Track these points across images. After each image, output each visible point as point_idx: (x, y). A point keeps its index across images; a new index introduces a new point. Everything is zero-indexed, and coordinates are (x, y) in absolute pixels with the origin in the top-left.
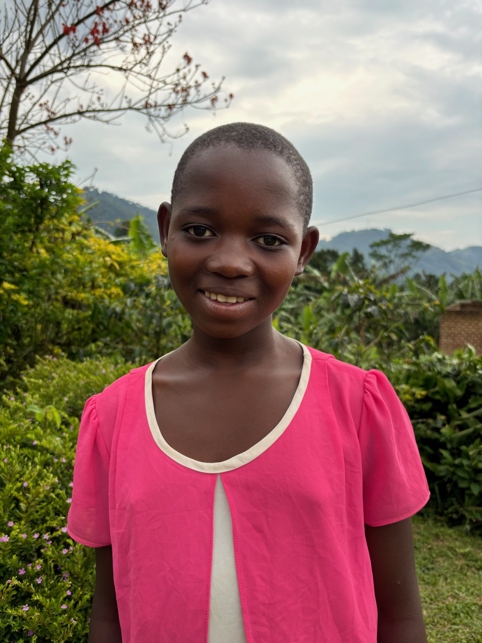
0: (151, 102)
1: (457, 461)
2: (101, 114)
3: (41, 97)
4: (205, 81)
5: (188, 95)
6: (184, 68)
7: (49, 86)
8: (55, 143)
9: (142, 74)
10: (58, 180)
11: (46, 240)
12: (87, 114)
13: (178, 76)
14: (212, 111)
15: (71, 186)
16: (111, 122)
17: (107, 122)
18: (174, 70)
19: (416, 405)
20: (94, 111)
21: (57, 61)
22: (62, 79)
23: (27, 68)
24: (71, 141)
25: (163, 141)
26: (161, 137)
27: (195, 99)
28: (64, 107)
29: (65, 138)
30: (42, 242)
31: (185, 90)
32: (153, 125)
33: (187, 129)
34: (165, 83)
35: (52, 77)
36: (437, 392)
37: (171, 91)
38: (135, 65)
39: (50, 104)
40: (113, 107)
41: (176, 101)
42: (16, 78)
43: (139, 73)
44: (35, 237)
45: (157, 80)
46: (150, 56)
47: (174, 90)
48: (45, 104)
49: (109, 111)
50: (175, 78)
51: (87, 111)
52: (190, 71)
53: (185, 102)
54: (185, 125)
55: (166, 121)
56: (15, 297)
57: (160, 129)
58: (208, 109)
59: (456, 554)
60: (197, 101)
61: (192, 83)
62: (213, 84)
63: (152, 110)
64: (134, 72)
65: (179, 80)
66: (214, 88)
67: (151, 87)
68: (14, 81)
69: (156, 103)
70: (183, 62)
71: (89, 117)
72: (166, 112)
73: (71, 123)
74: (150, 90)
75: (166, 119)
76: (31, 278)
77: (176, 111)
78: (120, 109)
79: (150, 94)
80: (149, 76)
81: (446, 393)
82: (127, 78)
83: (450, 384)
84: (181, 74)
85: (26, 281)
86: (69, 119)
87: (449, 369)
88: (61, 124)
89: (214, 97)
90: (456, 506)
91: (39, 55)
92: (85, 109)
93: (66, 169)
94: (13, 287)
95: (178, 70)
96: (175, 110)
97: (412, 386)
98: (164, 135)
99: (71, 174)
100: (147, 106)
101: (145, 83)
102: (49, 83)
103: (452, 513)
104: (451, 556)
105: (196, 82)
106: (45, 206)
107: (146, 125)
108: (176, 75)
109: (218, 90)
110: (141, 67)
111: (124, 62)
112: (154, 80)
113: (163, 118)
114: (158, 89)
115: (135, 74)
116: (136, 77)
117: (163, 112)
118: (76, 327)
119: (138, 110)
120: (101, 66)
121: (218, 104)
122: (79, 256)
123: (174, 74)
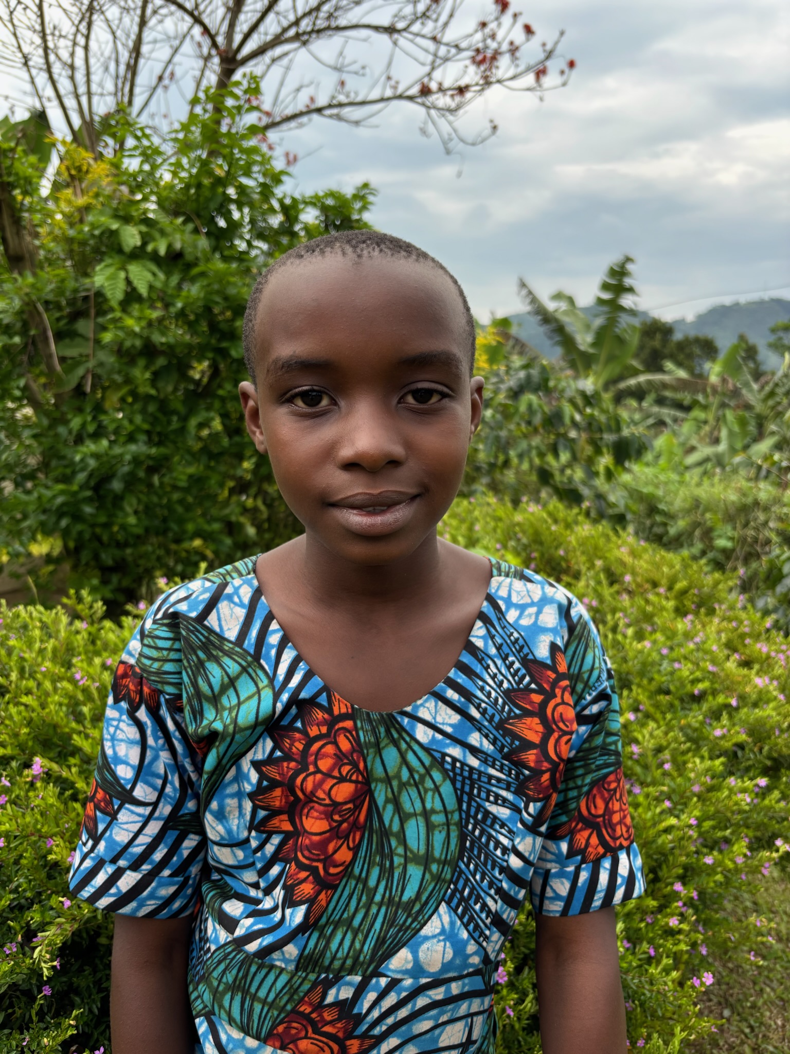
0: (434, 86)
2: (348, 109)
4: (528, 40)
5: (494, 67)
6: (495, 20)
7: (269, 68)
9: (423, 36)
12: (328, 112)
13: (484, 34)
14: (538, 93)
16: (363, 123)
17: (357, 123)
18: (477, 25)
20: (341, 105)
24: (295, 159)
25: (448, 151)
26: (445, 143)
27: (511, 73)
33: (495, 128)
34: (460, 50)
35: (274, 53)
37: (468, 62)
38: (413, 21)
40: (371, 97)
42: (222, 56)
43: (418, 35)
45: (445, 44)
47: (473, 60)
49: (363, 103)
50: (477, 39)
51: (330, 106)
53: (487, 82)
54: (491, 121)
55: (455, 116)
60: (513, 78)
61: (505, 47)
62: (544, 45)
63: (432, 98)
64: (410, 33)
65: (484, 40)
66: (544, 52)
67: (435, 55)
68: (216, 60)
69: (440, 84)
70: (494, 9)
71: (331, 116)
72: (454, 100)
73: (297, 127)
74: (433, 62)
75: (456, 113)
77: (472, 97)
78: (382, 100)
79: (433, 69)
80: (434, 39)
82: (395, 43)
84: (487, 30)
89: (541, 68)
91: (257, 16)
93: (363, 198)
95: (484, 25)
96: (469, 95)
98: (452, 139)
100: (425, 91)
101: (426, 51)
102: (268, 62)
105: (512, 43)
107: (421, 126)
108: (480, 33)
109: (549, 55)
110: (423, 24)
111: (396, 16)
112: (441, 44)
113: (451, 111)
114: (447, 60)
115: (410, 36)
116: (412, 41)
117: (450, 99)
119: (411, 98)
120: (357, 26)
121: (547, 81)
123: (476, 31)
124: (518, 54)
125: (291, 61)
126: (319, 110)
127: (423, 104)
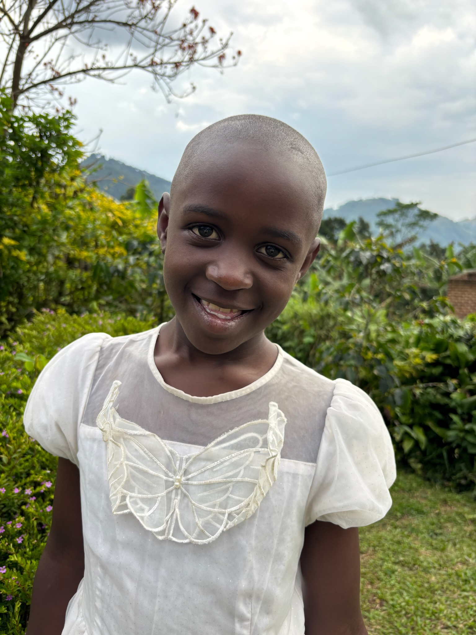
0: (157, 60)
1: (467, 427)
2: (107, 72)
3: (45, 55)
4: (212, 37)
5: (195, 52)
6: (191, 22)
7: (53, 44)
8: (60, 104)
9: (148, 30)
10: (59, 132)
11: (47, 195)
12: (92, 73)
13: (185, 31)
14: (219, 69)
15: (71, 138)
16: (116, 81)
17: (112, 81)
18: (180, 25)
19: (426, 370)
20: (99, 69)
21: (61, 18)
22: (66, 36)
23: (30, 25)
24: (75, 101)
25: (169, 102)
26: (167, 96)
27: (202, 57)
28: (69, 65)
29: (70, 99)
30: (43, 197)
31: (192, 47)
32: (159, 84)
33: (194, 88)
34: (172, 40)
35: (57, 34)
36: (448, 357)
37: (177, 48)
38: (140, 20)
39: (54, 63)
40: (117, 65)
41: (182, 58)
42: (20, 35)
43: (144, 29)
44: (36, 192)
45: (163, 36)
46: (156, 10)
48: (50, 63)
49: (113, 68)
50: (181, 34)
51: (92, 69)
52: (196, 27)
53: (191, 60)
54: (192, 84)
55: (172, 80)
56: (15, 253)
57: (166, 89)
58: (215, 66)
59: (465, 520)
60: (204, 59)
61: (199, 40)
62: (221, 40)
63: (158, 69)
64: (140, 27)
65: (185, 36)
66: (222, 44)
67: (157, 43)
68: (18, 38)
69: (162, 60)
70: (190, 16)
71: (94, 76)
72: (172, 71)
73: (76, 82)
74: (156, 46)
75: (172, 78)
76: (33, 235)
77: (183, 69)
78: (125, 67)
79: (156, 51)
80: (156, 32)
81: (457, 357)
82: (132, 34)
83: (463, 348)
84: (188, 29)
85: (27, 237)
86: (74, 78)
87: (461, 333)
88: (65, 83)
89: (221, 54)
90: (465, 471)
91: (42, 11)
92: (89, 67)
93: (66, 120)
94: (13, 242)
95: (185, 25)
96: (181, 68)
97: (423, 349)
98: (170, 94)
99: (72, 126)
100: (153, 64)
101: (150, 39)
102: (53, 40)
103: (460, 478)
104: (460, 521)
105: (203, 38)
106: (45, 159)
107: (152, 85)
108: (183, 31)
109: (225, 46)
110: (146, 22)
111: (129, 16)
112: (160, 35)
113: (169, 77)
114: (164, 45)
115: (140, 30)
116: (141, 33)
117: (169, 70)
118: (80, 287)
119: (143, 67)
120: (105, 21)
121: (226, 62)
122: (82, 213)
123: (180, 29)
124: (207, 45)
127: (152, 72)
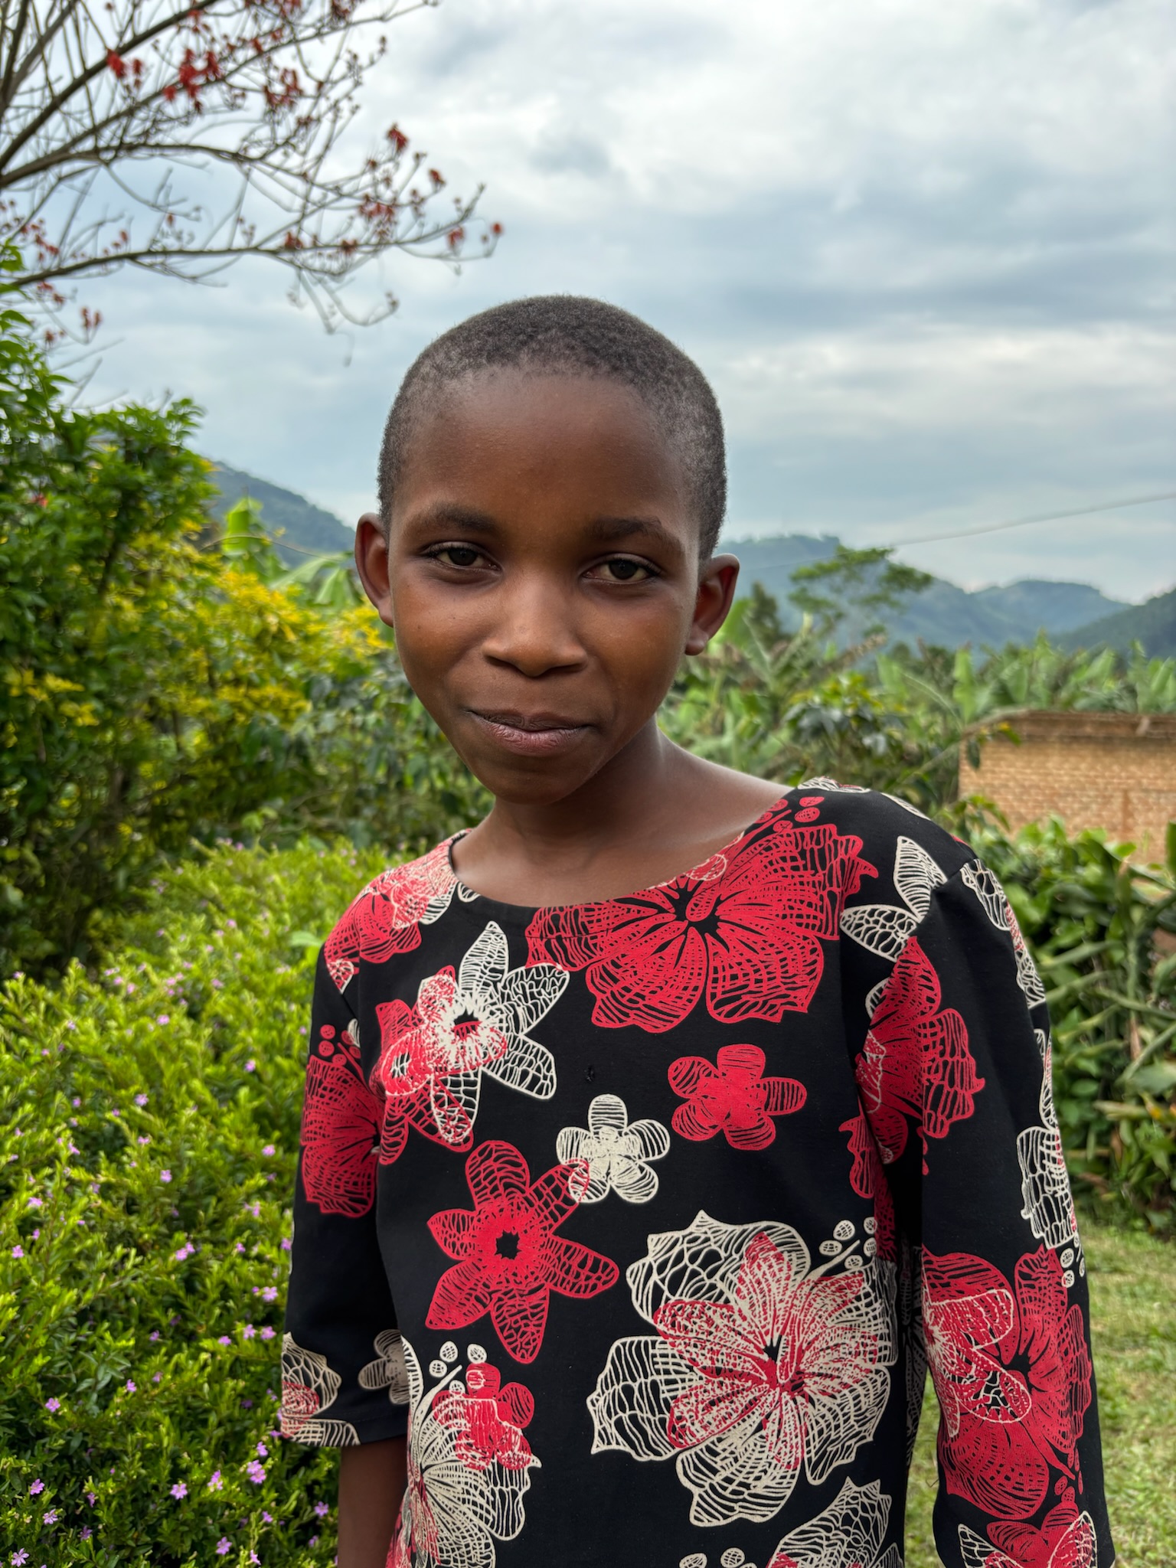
2: (179, 259)
4: (436, 192)
5: (392, 222)
6: (389, 159)
7: (54, 187)
8: (56, 320)
9: (287, 171)
10: (164, 445)
12: (147, 260)
13: (373, 178)
14: (453, 264)
16: (202, 279)
17: (194, 279)
18: (364, 164)
20: (165, 253)
22: (81, 172)
24: (98, 319)
25: (330, 330)
26: (325, 318)
27: (413, 233)
29: (85, 312)
31: (391, 210)
32: (308, 290)
33: (394, 304)
37: (353, 212)
38: (273, 149)
40: (211, 246)
41: (363, 236)
43: (277, 168)
45: (322, 186)
47: (361, 210)
49: (199, 253)
50: (365, 183)
51: (150, 253)
52: (400, 167)
53: (383, 241)
54: (389, 295)
55: (340, 283)
57: (326, 301)
60: (416, 240)
61: (404, 197)
62: (457, 200)
63: (304, 256)
65: (373, 187)
66: (459, 209)
67: (306, 198)
70: (387, 147)
71: (151, 266)
72: (338, 261)
74: (304, 207)
75: (340, 278)
77: (363, 259)
78: (229, 251)
79: (304, 216)
80: (304, 176)
82: (247, 175)
84: (379, 174)
85: (94, 672)
89: (456, 229)
93: (183, 418)
94: (67, 686)
95: (373, 165)
96: (357, 256)
98: (334, 314)
99: (191, 430)
100: (293, 245)
102: (52, 182)
105: (414, 193)
107: (290, 290)
108: (369, 176)
109: (467, 213)
110: (286, 154)
112: (313, 184)
113: (333, 275)
114: (323, 206)
115: (270, 170)
116: (271, 175)
120: (188, 147)
123: (363, 173)
124: (424, 208)
125: (88, 183)
126: (133, 257)
127: (291, 263)
